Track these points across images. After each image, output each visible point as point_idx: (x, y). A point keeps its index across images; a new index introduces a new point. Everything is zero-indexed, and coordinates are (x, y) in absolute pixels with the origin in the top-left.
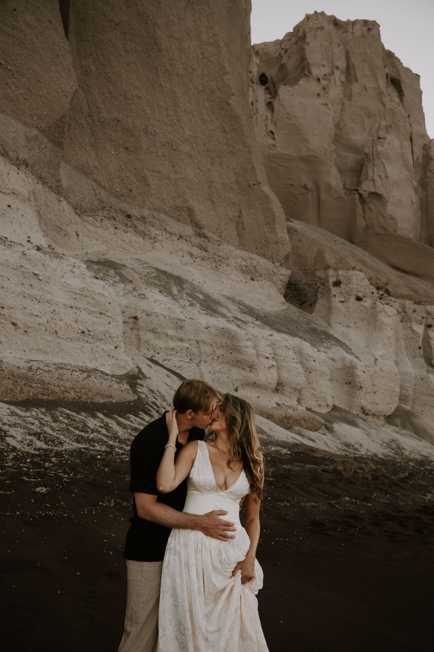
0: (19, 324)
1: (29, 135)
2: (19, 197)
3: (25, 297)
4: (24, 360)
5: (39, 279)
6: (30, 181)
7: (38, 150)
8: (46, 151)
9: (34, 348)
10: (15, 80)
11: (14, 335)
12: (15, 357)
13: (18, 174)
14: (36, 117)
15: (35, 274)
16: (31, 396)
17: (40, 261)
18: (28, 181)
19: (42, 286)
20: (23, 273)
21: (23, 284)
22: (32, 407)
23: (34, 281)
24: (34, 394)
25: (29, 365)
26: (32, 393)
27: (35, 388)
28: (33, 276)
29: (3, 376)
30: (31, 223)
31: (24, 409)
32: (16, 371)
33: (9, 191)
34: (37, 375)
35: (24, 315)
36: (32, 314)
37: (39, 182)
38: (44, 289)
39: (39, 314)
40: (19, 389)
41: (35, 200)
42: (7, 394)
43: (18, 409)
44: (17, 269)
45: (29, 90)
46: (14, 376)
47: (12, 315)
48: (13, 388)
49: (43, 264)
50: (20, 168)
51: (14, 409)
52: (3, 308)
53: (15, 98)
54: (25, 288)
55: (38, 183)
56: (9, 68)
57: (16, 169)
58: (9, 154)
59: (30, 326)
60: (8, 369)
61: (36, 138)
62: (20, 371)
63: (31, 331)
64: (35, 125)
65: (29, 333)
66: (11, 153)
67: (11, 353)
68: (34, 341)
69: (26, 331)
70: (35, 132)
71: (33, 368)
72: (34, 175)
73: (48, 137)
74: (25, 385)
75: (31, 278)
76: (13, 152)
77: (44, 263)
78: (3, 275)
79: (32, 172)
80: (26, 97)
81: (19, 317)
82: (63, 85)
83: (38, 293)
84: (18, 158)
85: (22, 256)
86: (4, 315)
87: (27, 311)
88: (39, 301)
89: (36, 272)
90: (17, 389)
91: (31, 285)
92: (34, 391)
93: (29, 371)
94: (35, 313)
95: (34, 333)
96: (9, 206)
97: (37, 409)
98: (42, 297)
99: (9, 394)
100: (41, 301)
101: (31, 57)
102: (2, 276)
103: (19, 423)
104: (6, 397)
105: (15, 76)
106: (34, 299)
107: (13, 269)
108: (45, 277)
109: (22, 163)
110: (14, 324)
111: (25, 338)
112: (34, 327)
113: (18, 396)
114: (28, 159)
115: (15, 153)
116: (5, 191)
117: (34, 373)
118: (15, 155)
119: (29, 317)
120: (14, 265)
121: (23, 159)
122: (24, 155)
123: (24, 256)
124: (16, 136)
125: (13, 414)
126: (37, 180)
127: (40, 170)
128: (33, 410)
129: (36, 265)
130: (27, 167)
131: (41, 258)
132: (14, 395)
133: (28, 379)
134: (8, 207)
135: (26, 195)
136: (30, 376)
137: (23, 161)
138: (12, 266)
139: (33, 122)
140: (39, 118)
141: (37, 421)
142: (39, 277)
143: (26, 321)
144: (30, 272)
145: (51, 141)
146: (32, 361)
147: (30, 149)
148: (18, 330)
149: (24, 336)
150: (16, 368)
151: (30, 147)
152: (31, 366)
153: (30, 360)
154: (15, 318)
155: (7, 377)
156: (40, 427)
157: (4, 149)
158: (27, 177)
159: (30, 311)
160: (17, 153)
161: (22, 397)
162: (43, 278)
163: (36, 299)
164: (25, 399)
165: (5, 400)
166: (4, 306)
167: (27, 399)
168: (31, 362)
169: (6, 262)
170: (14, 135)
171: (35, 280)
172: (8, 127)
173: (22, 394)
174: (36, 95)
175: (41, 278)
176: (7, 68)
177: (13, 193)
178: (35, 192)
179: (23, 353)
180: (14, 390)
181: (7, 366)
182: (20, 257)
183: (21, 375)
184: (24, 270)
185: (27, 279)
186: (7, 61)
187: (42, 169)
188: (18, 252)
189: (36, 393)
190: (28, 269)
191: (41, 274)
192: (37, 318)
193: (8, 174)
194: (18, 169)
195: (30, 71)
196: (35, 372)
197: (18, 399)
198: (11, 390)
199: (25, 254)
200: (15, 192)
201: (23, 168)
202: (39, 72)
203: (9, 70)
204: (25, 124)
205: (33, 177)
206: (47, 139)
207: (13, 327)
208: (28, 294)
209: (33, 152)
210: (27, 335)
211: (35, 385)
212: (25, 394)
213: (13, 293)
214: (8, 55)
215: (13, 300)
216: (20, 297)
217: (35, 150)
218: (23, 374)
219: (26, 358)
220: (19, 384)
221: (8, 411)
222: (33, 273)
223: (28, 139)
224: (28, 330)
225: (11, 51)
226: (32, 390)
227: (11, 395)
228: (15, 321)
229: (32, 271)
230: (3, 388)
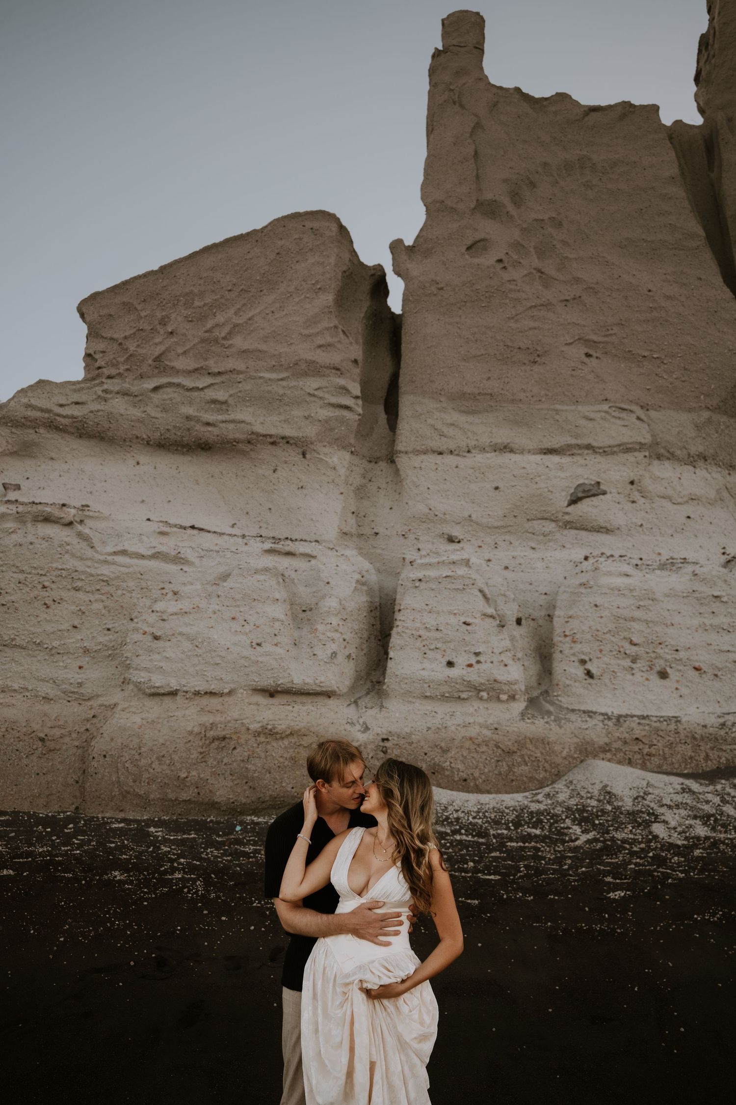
0: (704, 667)
1: (699, 421)
2: (701, 501)
3: (706, 630)
4: (716, 715)
5: (722, 602)
6: (718, 476)
7: (716, 435)
8: (730, 431)
9: (732, 695)
10: (666, 366)
11: (699, 683)
12: (704, 712)
13: (695, 473)
14: (702, 397)
15: (716, 597)
16: (723, 763)
17: (719, 578)
18: (712, 477)
19: (730, 610)
20: (698, 599)
21: (700, 614)
22: (721, 778)
23: (716, 606)
24: (727, 760)
25: (721, 720)
26: (724, 759)
27: (728, 751)
28: (714, 600)
29: (678, 741)
30: (725, 529)
31: (707, 782)
32: (699, 732)
33: (685, 499)
34: (732, 733)
35: (709, 654)
36: (721, 651)
37: (731, 472)
38: (733, 613)
39: (730, 648)
40: (703, 755)
41: (732, 496)
42: (686, 765)
43: (697, 782)
44: (688, 596)
45: (685, 369)
46: (695, 738)
47: (692, 658)
48: (693, 754)
49: (726, 581)
50: (697, 466)
51: (689, 784)
52: (677, 650)
53: (670, 386)
54: (705, 618)
55: (729, 474)
56: (655, 356)
57: (691, 468)
58: (676, 454)
59: (720, 666)
60: (688, 730)
61: (709, 421)
62: (706, 730)
63: (724, 674)
64: (703, 406)
65: (722, 677)
66: (678, 452)
67: (698, 708)
68: (731, 686)
69: (716, 675)
70: (706, 414)
71: (727, 723)
72: (720, 467)
73: (726, 413)
74: (712, 749)
75: (712, 603)
76: (681, 449)
77: (726, 578)
78: (670, 608)
79: (716, 464)
80: (683, 379)
81: (703, 658)
82: (729, 343)
83: (724, 620)
84: (689, 455)
85: (693, 578)
86: (680, 660)
87: (713, 647)
88: (729, 631)
89: (716, 594)
90: (699, 755)
91: (713, 613)
92: (727, 755)
93: (721, 729)
94: (725, 648)
95: (729, 676)
96: (689, 517)
97: (727, 780)
98: (732, 624)
99: (690, 763)
100: (730, 630)
101: (679, 332)
102: (668, 610)
103: (686, 803)
104: (686, 768)
105: (665, 362)
106: (721, 630)
107: (684, 597)
108: (731, 597)
109: (696, 458)
110: (697, 669)
111: (717, 684)
112: (726, 667)
113: (704, 765)
114: (705, 450)
115: (684, 450)
116: (680, 500)
117: (727, 730)
118: (685, 452)
119: (718, 655)
120: (683, 592)
121: (697, 453)
122: (697, 447)
123: (696, 577)
124: (681, 429)
125: (685, 790)
126: (727, 472)
127: (729, 457)
128: (719, 783)
129: (715, 584)
130: (706, 460)
131: (720, 574)
132: (697, 765)
133: (718, 740)
134: (688, 519)
135: (712, 494)
136: (720, 735)
137: (698, 456)
138: (681, 594)
139: (700, 404)
140: (706, 395)
141: (718, 798)
142: (722, 599)
143: (714, 662)
144: (708, 596)
145: (732, 417)
146: (729, 714)
147: (704, 438)
148: (704, 676)
149: (714, 682)
150: (701, 727)
151: (704, 435)
152: (725, 722)
153: (724, 714)
154: (697, 661)
155: (683, 741)
156: (719, 805)
157: (668, 451)
158: (710, 473)
159: (716, 647)
160: (686, 449)
161: (710, 766)
162: (728, 599)
163: (724, 629)
164: (715, 767)
165: (686, 772)
166: (679, 648)
167: (718, 767)
168: (725, 716)
169: (671, 592)
170: (677, 430)
171: (718, 604)
172: (668, 424)
173: (709, 762)
174: (696, 371)
175: (724, 599)
176: (654, 358)
177: (692, 499)
178: (729, 486)
179: (717, 705)
180: (696, 758)
181: (687, 727)
182: (691, 580)
183: (707, 735)
184: (699, 595)
185: (706, 605)
186: (651, 351)
187: (730, 455)
188: (687, 574)
189: (730, 758)
190: (704, 592)
191: (724, 594)
192: (730, 655)
193: (680, 478)
194: (694, 467)
195: (682, 347)
196: (730, 729)
197: (704, 768)
198: (691, 758)
199: (696, 575)
200: (694, 498)
201: (701, 463)
202: (693, 343)
203: (655, 358)
204: (690, 410)
205: (719, 469)
206: (725, 417)
207: (697, 673)
208: (711, 625)
209: (710, 439)
210: (718, 679)
211: (729, 747)
212: (714, 761)
213: (688, 628)
214: (651, 343)
215: (690, 637)
216: (700, 631)
217: (712, 436)
218: (711, 734)
219: (719, 711)
220: (702, 748)
221: (679, 787)
222: (713, 596)
223: (698, 427)
224: (719, 674)
225: (654, 337)
226: (724, 754)
227: (693, 765)
228: (697, 665)
229: (710, 593)
230: (679, 756)
